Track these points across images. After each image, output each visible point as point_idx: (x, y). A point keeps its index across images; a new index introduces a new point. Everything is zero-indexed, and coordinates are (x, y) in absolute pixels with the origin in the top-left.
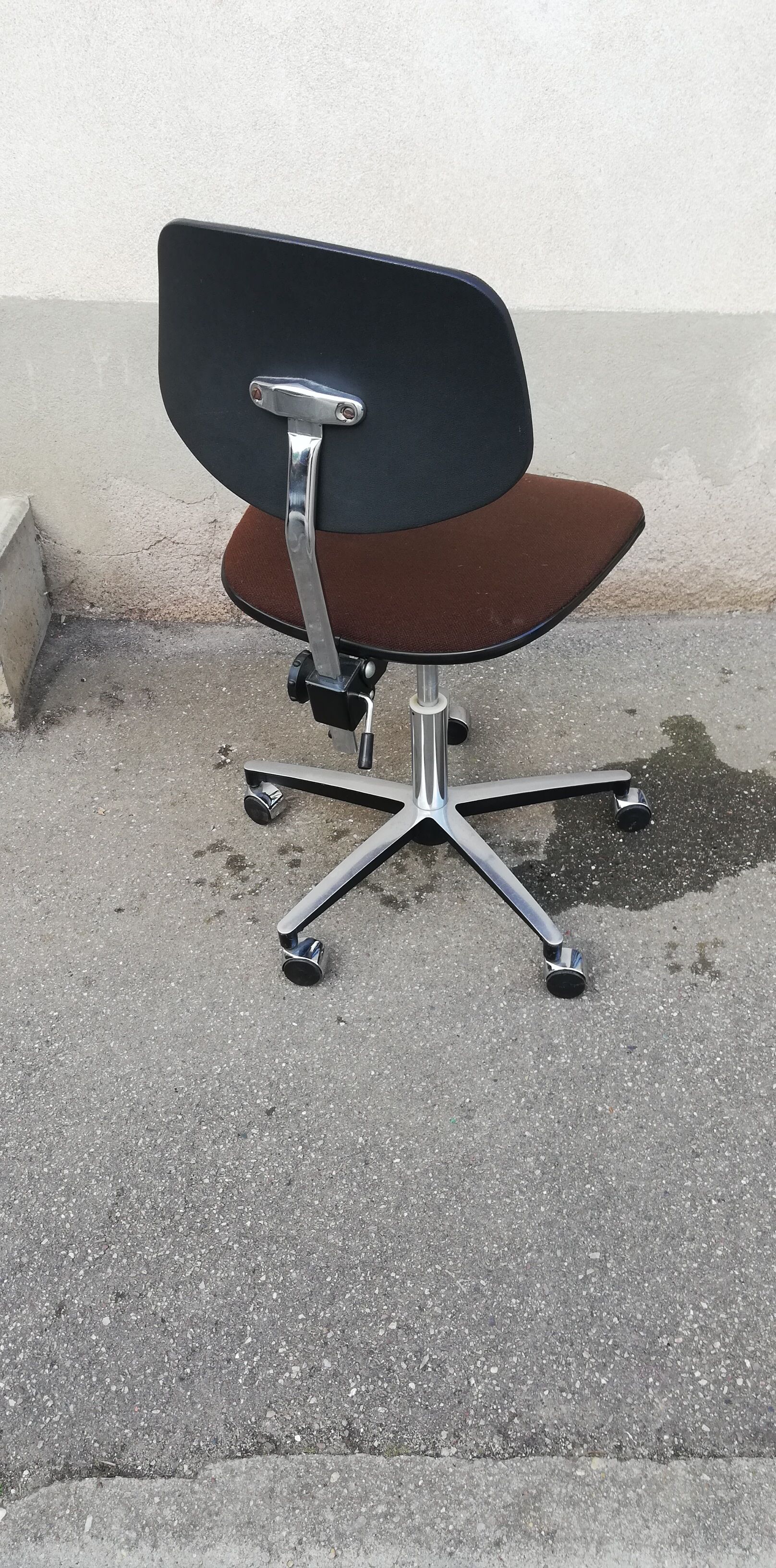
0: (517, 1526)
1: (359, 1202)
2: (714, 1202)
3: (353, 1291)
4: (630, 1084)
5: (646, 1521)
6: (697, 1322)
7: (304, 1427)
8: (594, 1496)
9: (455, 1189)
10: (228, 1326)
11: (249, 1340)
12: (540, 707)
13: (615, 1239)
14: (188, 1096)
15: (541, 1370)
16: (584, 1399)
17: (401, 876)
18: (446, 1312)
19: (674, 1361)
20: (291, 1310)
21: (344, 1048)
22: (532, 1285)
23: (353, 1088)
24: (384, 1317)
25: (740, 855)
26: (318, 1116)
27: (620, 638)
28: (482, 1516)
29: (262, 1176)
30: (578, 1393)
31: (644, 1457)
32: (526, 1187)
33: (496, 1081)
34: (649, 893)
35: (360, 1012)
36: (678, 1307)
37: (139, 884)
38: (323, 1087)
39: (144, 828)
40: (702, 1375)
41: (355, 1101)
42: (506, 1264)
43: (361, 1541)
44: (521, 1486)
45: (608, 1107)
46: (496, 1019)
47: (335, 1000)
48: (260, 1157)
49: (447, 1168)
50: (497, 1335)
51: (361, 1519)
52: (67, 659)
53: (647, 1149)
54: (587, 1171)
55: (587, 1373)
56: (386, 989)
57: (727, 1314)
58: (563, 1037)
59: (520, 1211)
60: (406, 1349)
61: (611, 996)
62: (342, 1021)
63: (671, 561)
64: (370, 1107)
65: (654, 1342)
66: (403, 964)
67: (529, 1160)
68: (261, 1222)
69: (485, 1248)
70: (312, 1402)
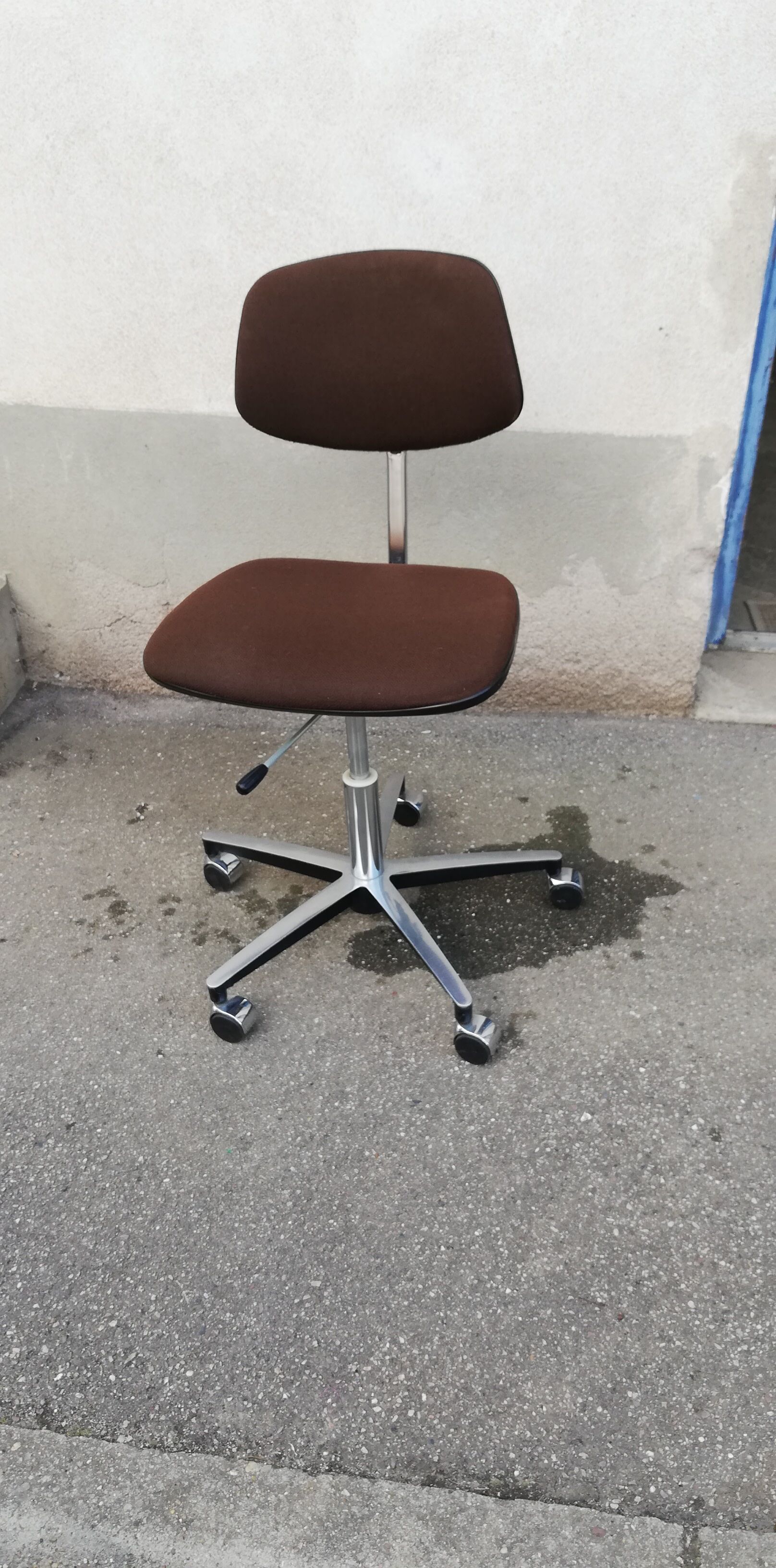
0: (161, 1511)
1: (120, 1212)
2: (443, 1248)
3: (89, 1289)
4: (403, 1134)
5: (277, 1523)
6: (390, 1354)
8: (238, 1495)
9: (209, 1211)
12: (440, 790)
13: (340, 1271)
15: (232, 1378)
16: (262, 1409)
18: (164, 1317)
19: (356, 1387)
21: (154, 1078)
22: (250, 1302)
23: (150, 1113)
24: (108, 1315)
25: (580, 937)
26: (110, 1134)
27: (535, 733)
28: (132, 1498)
29: (43, 1181)
30: (258, 1403)
31: (299, 1468)
32: (274, 1216)
33: (280, 1119)
34: (483, 965)
35: (181, 1047)
36: (377, 1339)
37: (27, 920)
38: (124, 1109)
39: (48, 871)
40: (378, 1403)
41: (148, 1124)
42: (232, 1281)
43: (19, 1503)
44: (177, 1477)
45: (374, 1153)
46: (300, 1064)
47: (161, 1034)
48: (47, 1164)
49: (209, 1191)
50: (203, 1343)
51: (26, 1486)
52: (29, 720)
53: (398, 1194)
54: (335, 1208)
55: (272, 1387)
57: (420, 1350)
58: (356, 1086)
59: (261, 1236)
60: (118, 1345)
62: (161, 1054)
63: (586, 663)
64: (159, 1131)
65: (344, 1367)
67: (285, 1192)
68: (29, 1220)
69: (219, 1266)
70: (20, 1381)
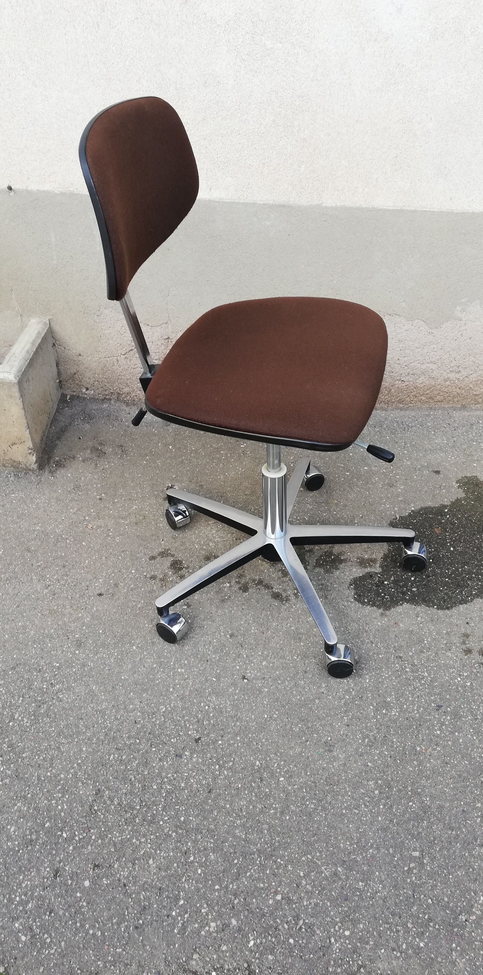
1: (257, 807)
3: (252, 871)
4: (438, 732)
7: (218, 966)
9: (321, 801)
10: (168, 891)
11: (182, 902)
12: (376, 466)
13: (429, 843)
14: (143, 726)
15: (379, 934)
16: (408, 957)
17: (285, 579)
18: (314, 889)
19: (470, 933)
20: (210, 882)
21: (247, 698)
22: (373, 873)
23: (253, 726)
24: (273, 890)
26: (229, 745)
27: (429, 422)
29: (191, 786)
30: (404, 952)
32: (369, 802)
33: (348, 725)
34: (450, 598)
35: (257, 673)
36: (473, 894)
37: (113, 577)
38: (233, 724)
39: (118, 539)
41: (254, 735)
42: (355, 857)
45: (424, 748)
47: (241, 663)
48: (191, 772)
49: (316, 786)
50: (349, 908)
52: (70, 424)
53: (451, 779)
54: (410, 793)
55: (410, 938)
56: (275, 657)
58: (393, 696)
59: (365, 819)
60: (287, 914)
61: (425, 669)
62: (246, 679)
63: (464, 373)
64: (264, 740)
65: (456, 919)
66: (286, 641)
67: (370, 783)
68: (191, 818)
69: (341, 845)
70: (224, 949)
